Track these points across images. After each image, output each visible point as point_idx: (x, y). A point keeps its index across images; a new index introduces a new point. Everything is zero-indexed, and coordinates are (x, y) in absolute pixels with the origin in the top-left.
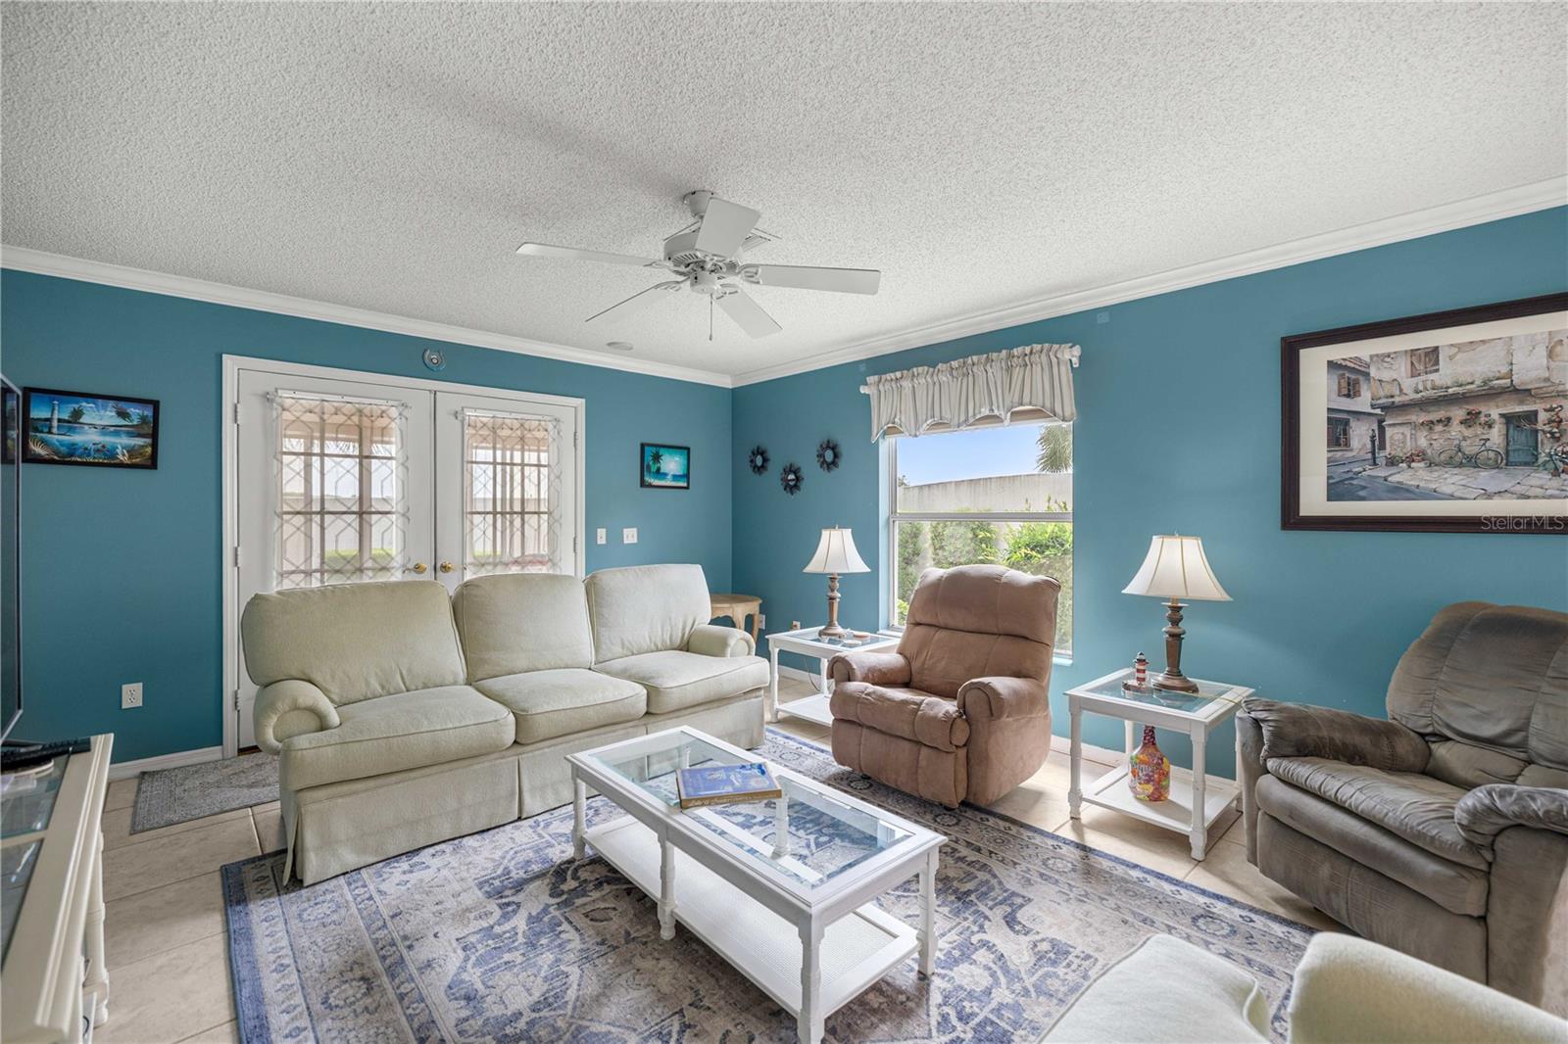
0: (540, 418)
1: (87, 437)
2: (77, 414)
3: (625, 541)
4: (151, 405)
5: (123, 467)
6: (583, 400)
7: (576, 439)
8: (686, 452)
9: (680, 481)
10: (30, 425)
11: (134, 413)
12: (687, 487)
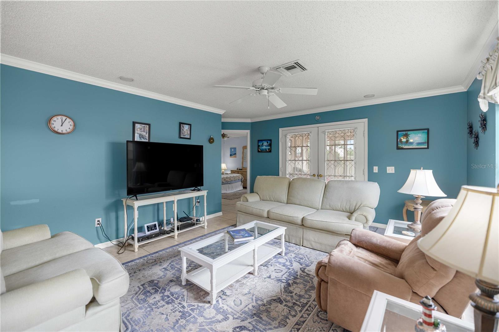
0: (348, 129)
1: (264, 147)
2: (263, 144)
3: (388, 172)
4: (271, 140)
5: (267, 152)
6: (367, 119)
7: (364, 134)
8: (426, 131)
9: (421, 145)
10: (259, 146)
11: (269, 142)
12: (428, 148)
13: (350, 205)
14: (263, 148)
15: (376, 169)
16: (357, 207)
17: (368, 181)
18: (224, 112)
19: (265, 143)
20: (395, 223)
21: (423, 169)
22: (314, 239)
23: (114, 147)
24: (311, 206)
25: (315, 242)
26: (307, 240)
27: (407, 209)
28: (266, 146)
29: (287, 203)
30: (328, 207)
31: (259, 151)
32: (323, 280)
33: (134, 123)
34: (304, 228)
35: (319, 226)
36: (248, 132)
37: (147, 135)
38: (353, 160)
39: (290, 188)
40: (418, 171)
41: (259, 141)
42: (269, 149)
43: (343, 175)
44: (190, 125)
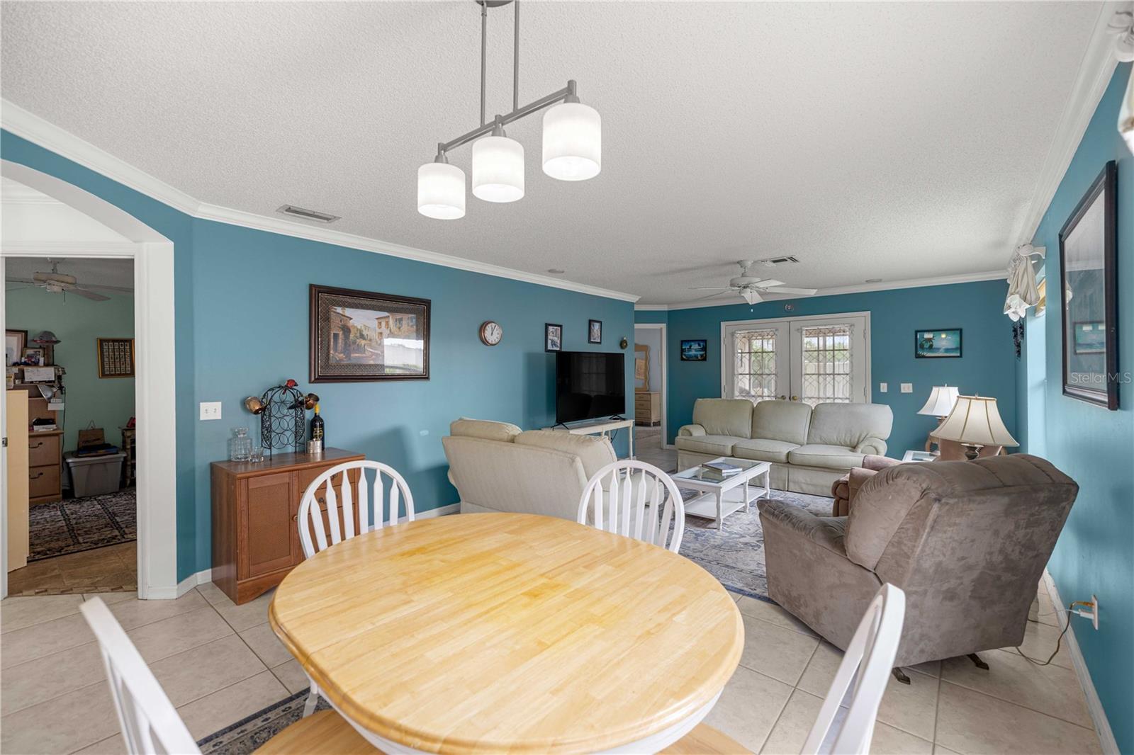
0: (839, 326)
1: (693, 353)
2: (691, 346)
3: (902, 391)
4: (705, 341)
5: (699, 360)
6: (869, 312)
7: (865, 334)
8: (958, 332)
9: (952, 352)
10: (682, 351)
11: (702, 344)
12: (961, 356)
13: (851, 437)
14: (690, 353)
15: (884, 388)
16: (861, 439)
17: (873, 403)
18: (637, 299)
19: (695, 346)
20: (914, 455)
21: (948, 386)
22: (806, 480)
23: (531, 359)
24: (792, 440)
25: (808, 484)
26: (794, 482)
27: (932, 443)
28: (696, 350)
29: (752, 438)
30: (818, 440)
31: (682, 359)
32: (841, 498)
33: (547, 325)
34: (791, 466)
35: (814, 461)
36: (664, 326)
37: (559, 342)
38: (847, 374)
39: (754, 416)
40: (941, 388)
41: (682, 342)
42: (702, 356)
43: (832, 396)
44: (601, 322)
